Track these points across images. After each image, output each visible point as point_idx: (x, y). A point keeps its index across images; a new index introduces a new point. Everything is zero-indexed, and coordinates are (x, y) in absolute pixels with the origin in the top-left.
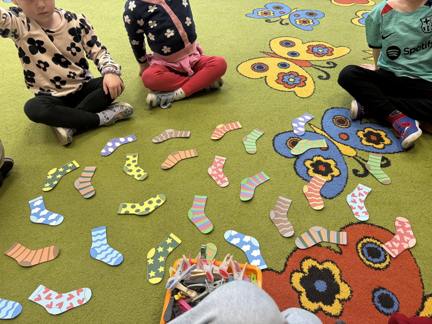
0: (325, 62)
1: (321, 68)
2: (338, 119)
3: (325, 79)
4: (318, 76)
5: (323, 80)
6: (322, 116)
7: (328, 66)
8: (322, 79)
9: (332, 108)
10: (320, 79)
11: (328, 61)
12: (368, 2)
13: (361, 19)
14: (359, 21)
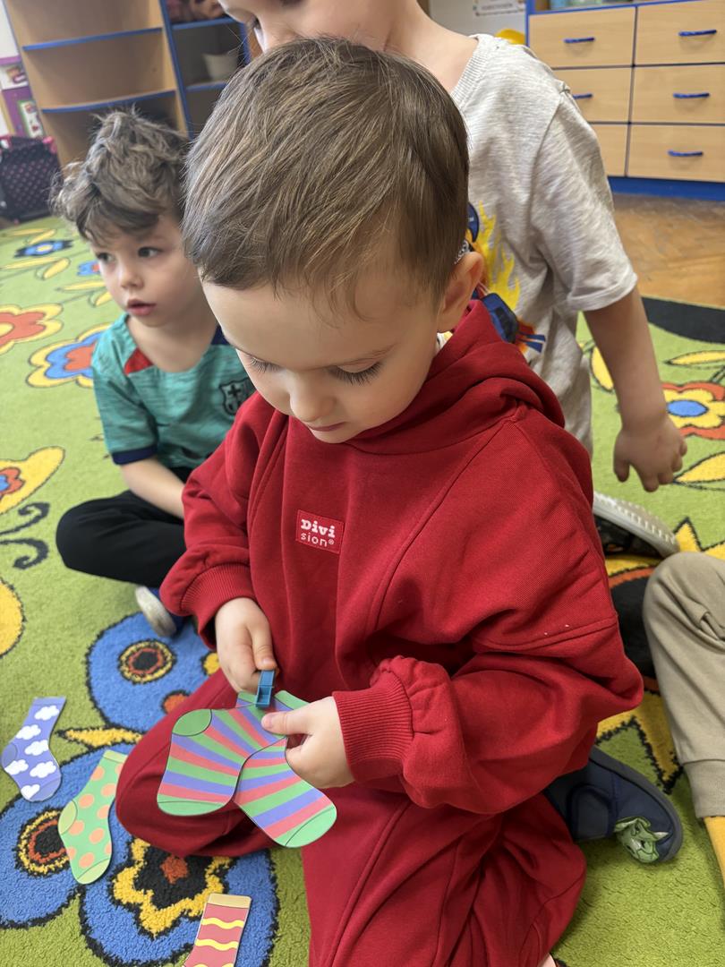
0: (14, 514)
1: (11, 537)
2: (132, 659)
3: (38, 560)
4: (12, 562)
5: (34, 567)
6: (83, 679)
7: (28, 518)
8: (30, 565)
9: (100, 636)
10: (24, 567)
11: (21, 506)
12: (44, 327)
13: (48, 369)
14: (45, 374)
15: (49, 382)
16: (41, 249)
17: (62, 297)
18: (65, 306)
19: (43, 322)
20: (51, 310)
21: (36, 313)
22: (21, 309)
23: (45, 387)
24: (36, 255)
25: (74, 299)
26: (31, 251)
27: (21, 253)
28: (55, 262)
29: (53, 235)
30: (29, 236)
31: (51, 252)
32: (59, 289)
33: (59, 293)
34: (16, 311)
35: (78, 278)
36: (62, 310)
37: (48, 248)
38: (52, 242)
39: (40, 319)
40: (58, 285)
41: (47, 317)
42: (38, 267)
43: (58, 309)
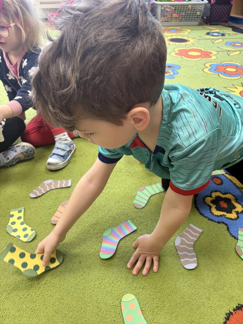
12: (211, 57)
13: (210, 69)
14: (209, 70)
15: (209, 72)
16: (215, 34)
17: (218, 50)
18: (219, 53)
19: (211, 55)
20: (214, 53)
21: (210, 52)
22: (205, 49)
23: (208, 73)
24: (213, 35)
25: (222, 51)
26: (212, 34)
27: (208, 34)
28: (218, 39)
29: (219, 31)
30: (212, 29)
31: (218, 36)
32: (218, 47)
33: (218, 48)
34: (203, 50)
35: (225, 46)
36: (218, 54)
37: (217, 34)
38: (219, 33)
39: (210, 54)
40: (218, 46)
41: (212, 54)
42: (213, 39)
43: (217, 53)
